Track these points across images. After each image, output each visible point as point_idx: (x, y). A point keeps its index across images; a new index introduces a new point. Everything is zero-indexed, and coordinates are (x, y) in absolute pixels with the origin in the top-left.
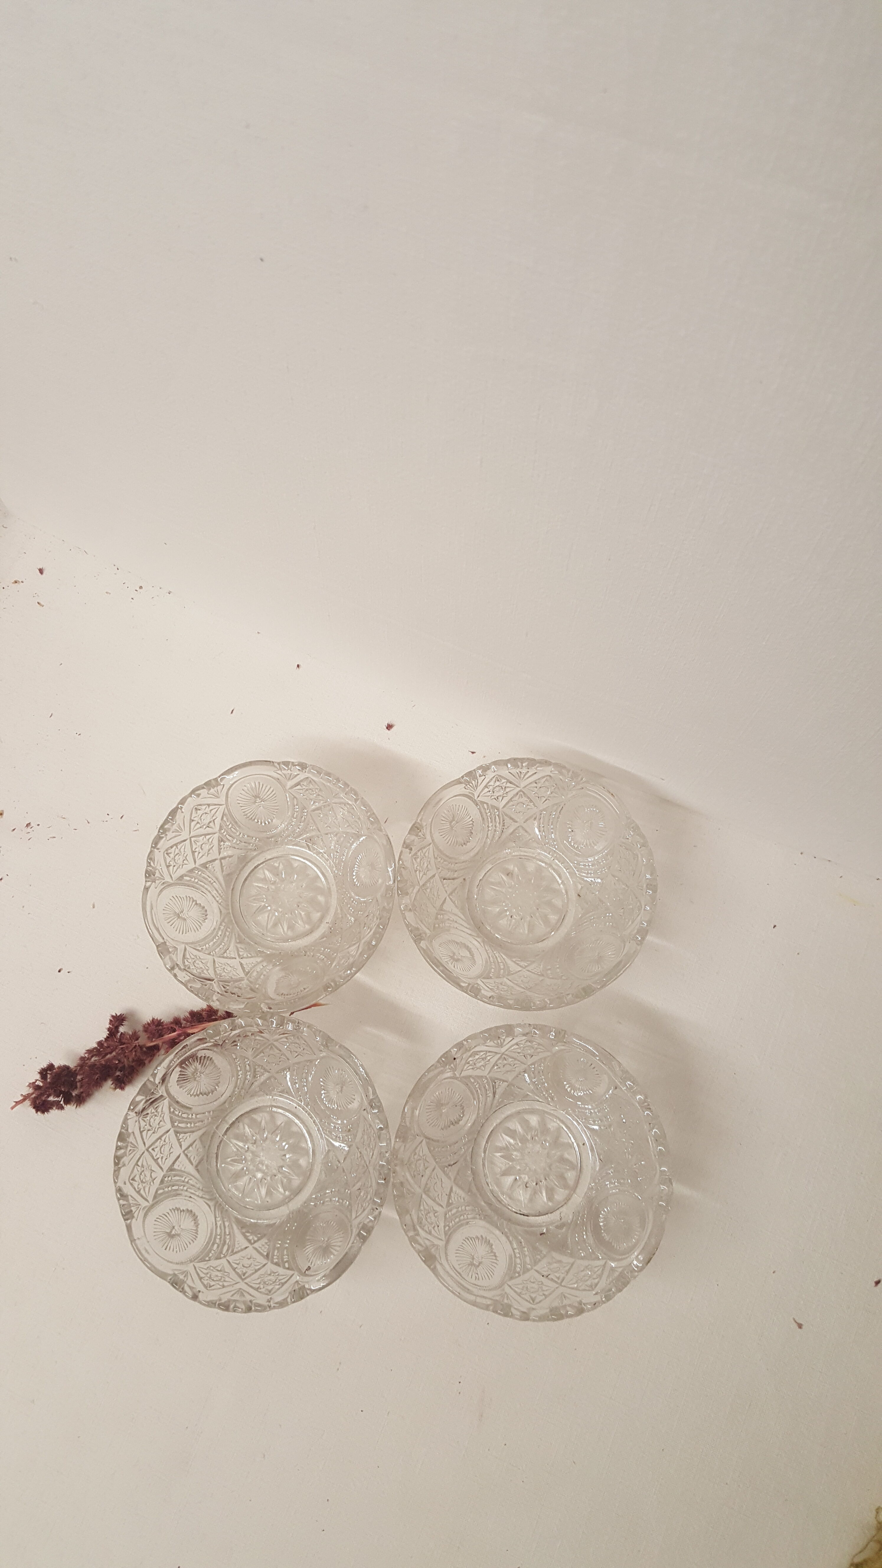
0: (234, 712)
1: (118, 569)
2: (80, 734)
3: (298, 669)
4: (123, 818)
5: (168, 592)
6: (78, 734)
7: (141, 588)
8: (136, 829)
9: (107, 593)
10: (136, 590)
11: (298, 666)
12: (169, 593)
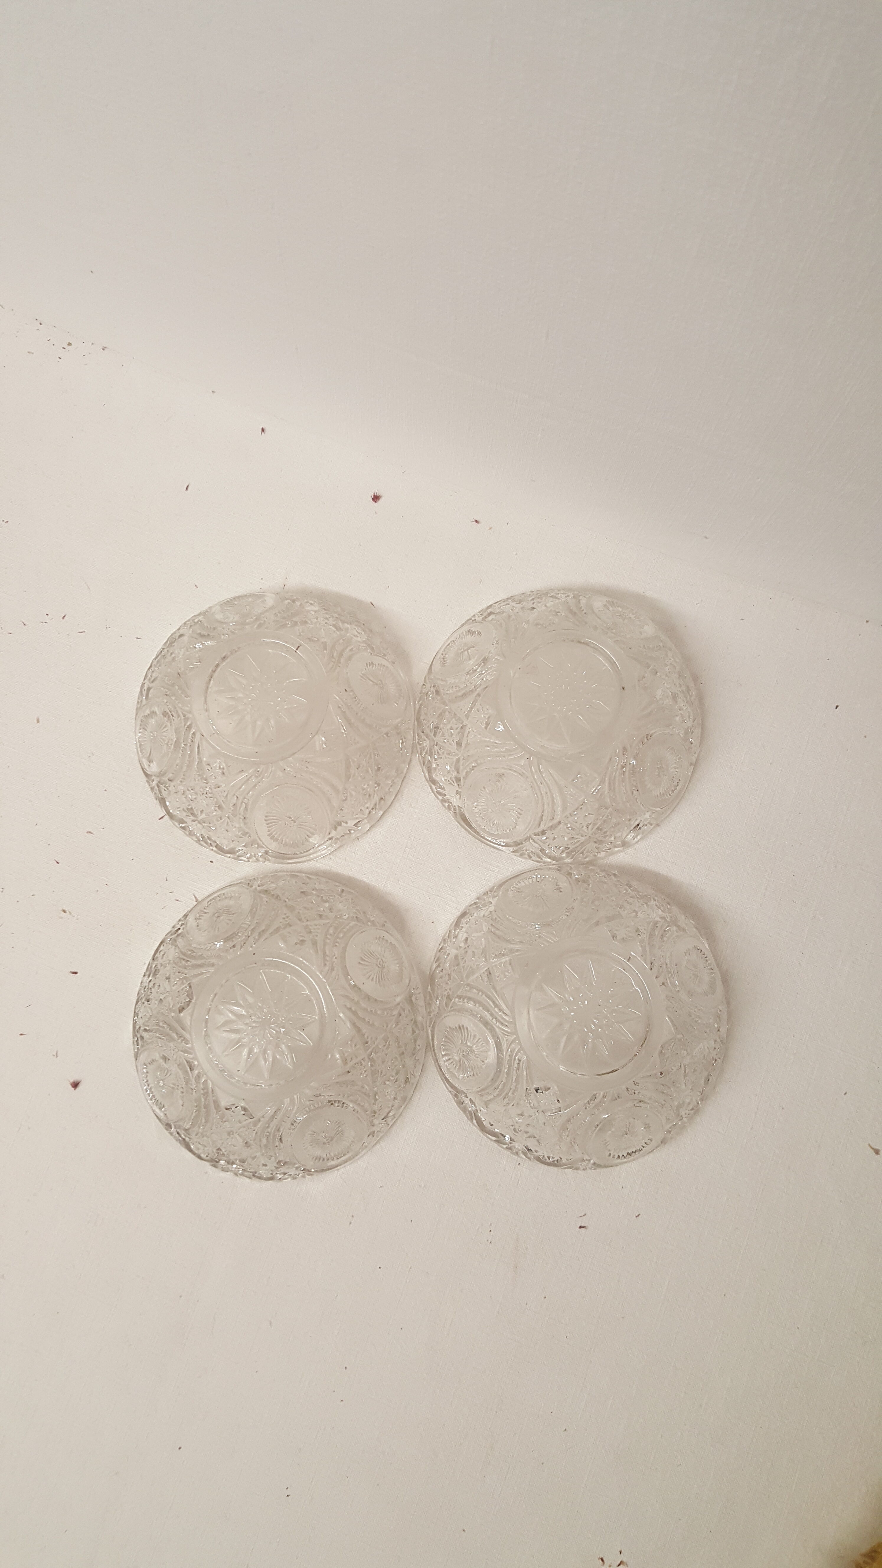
0: (189, 488)
1: (41, 324)
2: (7, 522)
3: (263, 433)
4: (65, 618)
5: (102, 347)
6: (5, 521)
7: (69, 344)
8: (82, 631)
9: (29, 352)
10: (64, 348)
11: (263, 430)
12: (103, 349)
